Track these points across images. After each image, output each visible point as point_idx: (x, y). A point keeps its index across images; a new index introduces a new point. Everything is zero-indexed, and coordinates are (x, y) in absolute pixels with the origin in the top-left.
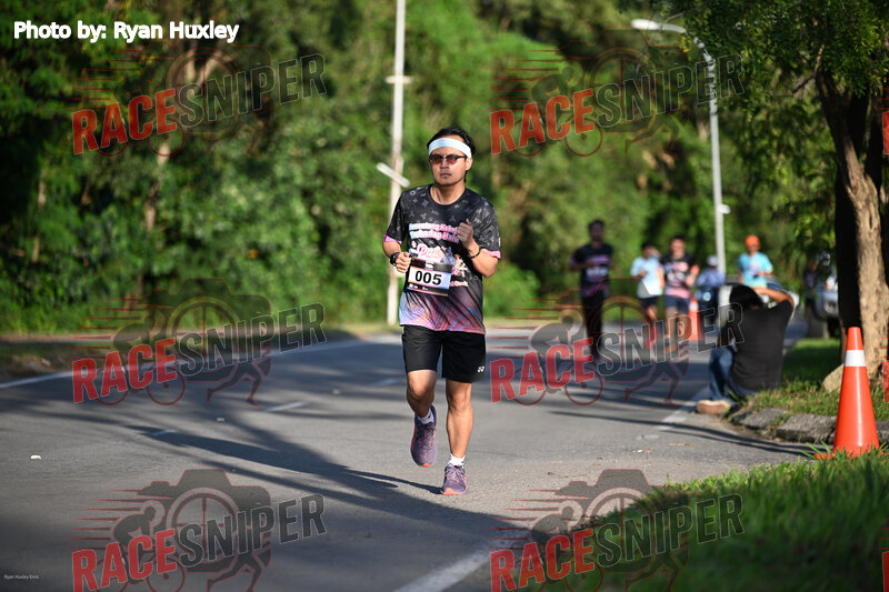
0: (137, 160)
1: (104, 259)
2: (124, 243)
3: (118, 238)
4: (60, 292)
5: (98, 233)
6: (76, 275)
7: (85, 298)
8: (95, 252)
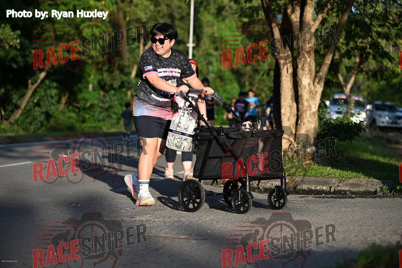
0: (122, 76)
1: (110, 107)
2: (116, 102)
3: (114, 101)
4: (95, 118)
5: (108, 99)
6: (100, 112)
7: (104, 120)
8: (107, 105)
